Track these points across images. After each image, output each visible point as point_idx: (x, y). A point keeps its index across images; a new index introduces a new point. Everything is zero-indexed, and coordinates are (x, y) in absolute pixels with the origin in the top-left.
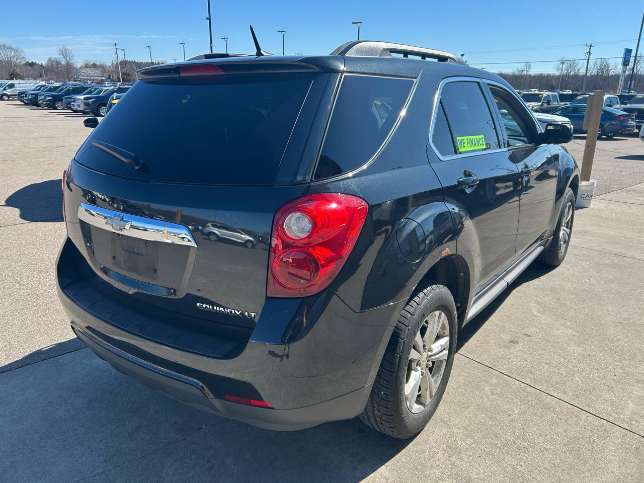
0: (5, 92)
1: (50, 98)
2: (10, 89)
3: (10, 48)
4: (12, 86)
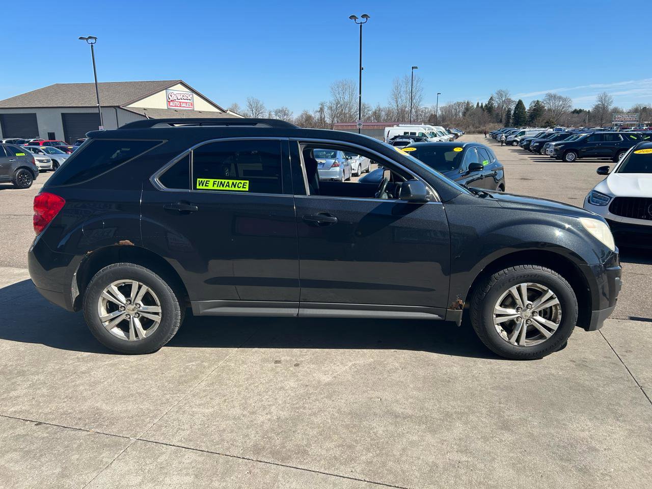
0: (516, 139)
1: (538, 144)
2: (520, 136)
3: (560, 98)
4: (523, 133)
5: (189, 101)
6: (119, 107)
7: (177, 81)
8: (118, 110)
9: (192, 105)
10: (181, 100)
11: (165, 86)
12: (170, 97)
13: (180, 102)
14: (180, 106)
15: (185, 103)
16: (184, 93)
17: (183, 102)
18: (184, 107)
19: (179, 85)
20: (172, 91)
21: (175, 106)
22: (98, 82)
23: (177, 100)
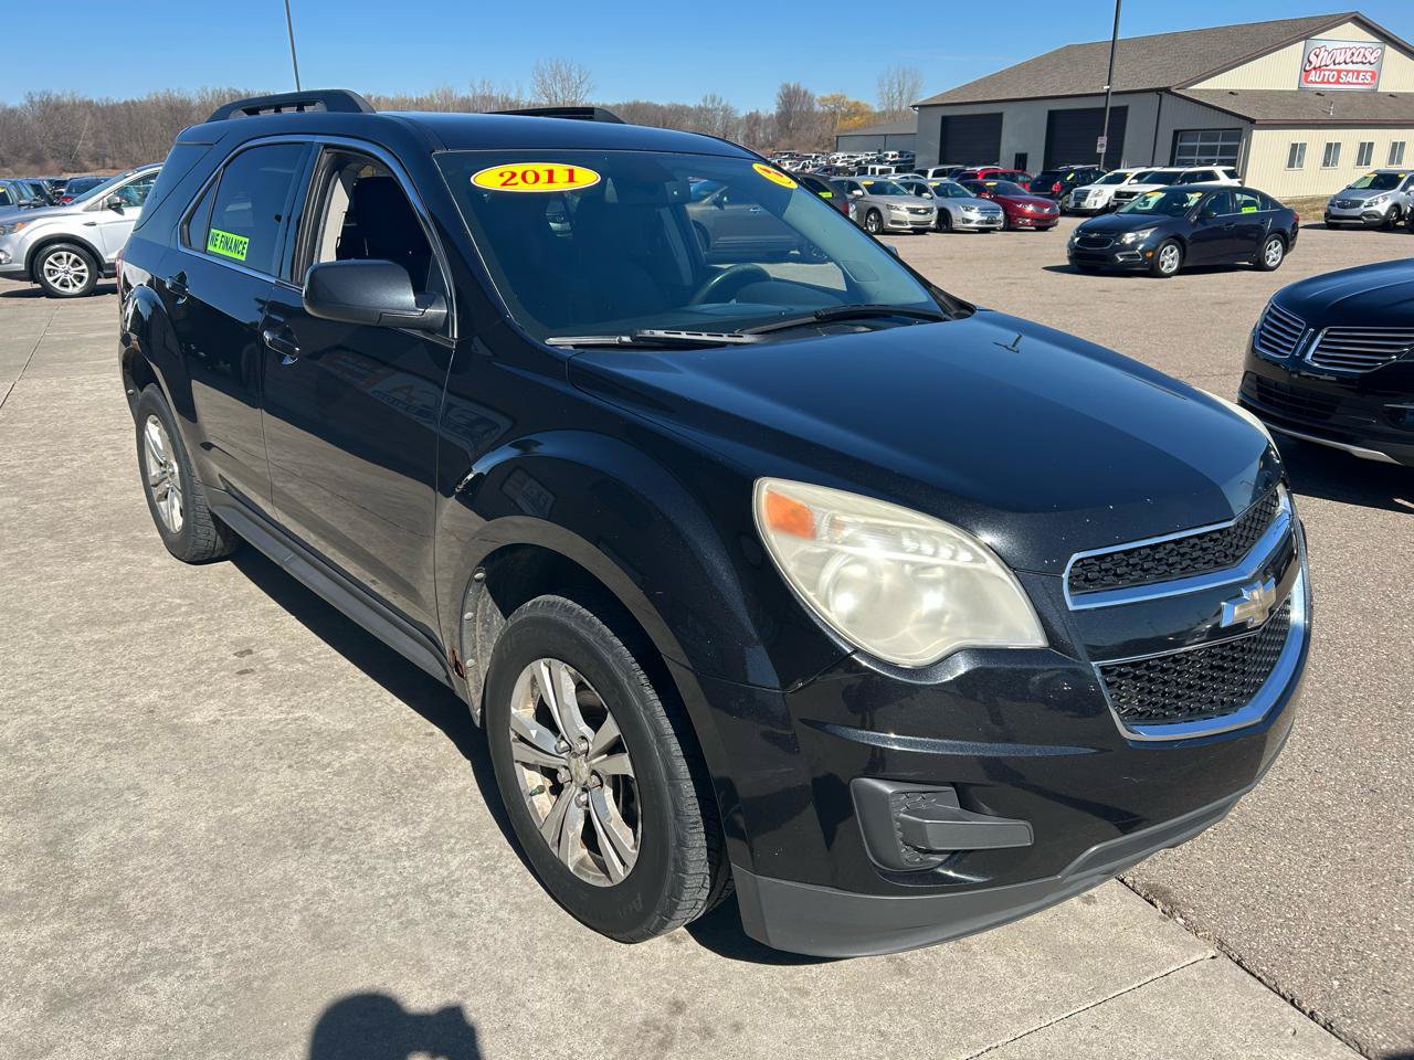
5: (1367, 68)
6: (1167, 90)
7: (1345, 15)
8: (1165, 96)
9: (1373, 78)
10: (1343, 67)
11: (1304, 30)
12: (1313, 58)
13: (1339, 72)
14: (1337, 82)
15: (1353, 72)
16: (1358, 45)
17: (1348, 71)
18: (1349, 83)
19: (1350, 25)
20: (1324, 43)
21: (1322, 82)
22: (1119, 38)
23: (1332, 67)
